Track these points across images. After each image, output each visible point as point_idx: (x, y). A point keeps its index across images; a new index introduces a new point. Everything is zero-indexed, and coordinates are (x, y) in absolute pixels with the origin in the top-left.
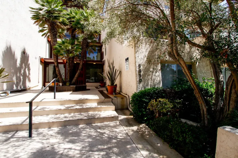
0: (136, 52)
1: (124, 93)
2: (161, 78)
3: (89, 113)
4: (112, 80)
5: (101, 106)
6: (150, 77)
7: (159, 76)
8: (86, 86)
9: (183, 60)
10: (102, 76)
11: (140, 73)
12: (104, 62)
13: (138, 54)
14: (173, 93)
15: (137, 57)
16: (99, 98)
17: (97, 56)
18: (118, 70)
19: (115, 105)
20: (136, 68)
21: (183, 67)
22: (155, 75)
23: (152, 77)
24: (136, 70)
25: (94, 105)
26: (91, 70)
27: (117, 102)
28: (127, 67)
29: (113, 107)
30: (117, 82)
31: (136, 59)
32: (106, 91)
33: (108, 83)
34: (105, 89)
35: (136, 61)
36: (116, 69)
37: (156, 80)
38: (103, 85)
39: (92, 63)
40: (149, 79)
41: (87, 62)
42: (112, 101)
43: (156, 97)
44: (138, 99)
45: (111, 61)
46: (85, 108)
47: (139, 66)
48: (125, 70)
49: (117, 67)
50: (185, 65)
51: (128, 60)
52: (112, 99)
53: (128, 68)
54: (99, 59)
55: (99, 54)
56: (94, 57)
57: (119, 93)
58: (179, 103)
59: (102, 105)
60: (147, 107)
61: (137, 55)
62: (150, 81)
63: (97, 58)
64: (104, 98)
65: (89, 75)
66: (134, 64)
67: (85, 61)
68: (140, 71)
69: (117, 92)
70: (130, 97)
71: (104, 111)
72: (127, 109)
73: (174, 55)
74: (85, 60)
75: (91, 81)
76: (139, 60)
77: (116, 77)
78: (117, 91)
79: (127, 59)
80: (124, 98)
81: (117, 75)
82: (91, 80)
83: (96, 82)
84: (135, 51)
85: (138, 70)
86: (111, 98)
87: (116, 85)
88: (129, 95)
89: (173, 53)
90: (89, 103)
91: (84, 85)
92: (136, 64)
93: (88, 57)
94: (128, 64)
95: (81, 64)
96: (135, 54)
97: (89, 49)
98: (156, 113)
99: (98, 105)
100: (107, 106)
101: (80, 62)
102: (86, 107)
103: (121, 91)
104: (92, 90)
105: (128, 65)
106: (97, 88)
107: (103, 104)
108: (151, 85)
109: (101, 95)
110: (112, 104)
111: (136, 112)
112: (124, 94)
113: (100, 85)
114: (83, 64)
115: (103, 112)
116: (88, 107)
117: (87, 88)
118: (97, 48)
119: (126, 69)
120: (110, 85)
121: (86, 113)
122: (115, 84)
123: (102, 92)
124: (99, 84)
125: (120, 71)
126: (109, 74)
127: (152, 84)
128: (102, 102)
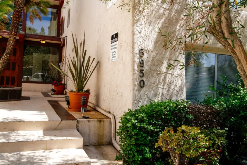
0: (135, 22)
1: (104, 109)
2: (185, 81)
3: (22, 153)
4: (81, 80)
5: (53, 138)
6: (163, 77)
7: (180, 76)
8: (20, 91)
9: (239, 44)
10: (58, 71)
11: (141, 68)
12: (64, 40)
13: (141, 27)
14: (209, 113)
15: (136, 33)
16: (48, 120)
17: (49, 28)
18: (94, 59)
19: (83, 136)
20: (134, 57)
21: (238, 59)
22: (172, 74)
23: (165, 78)
24: (134, 61)
25: (36, 134)
26: (35, 55)
27: (89, 128)
28: (113, 52)
29: (80, 141)
30: (90, 85)
31: (135, 37)
32: (66, 103)
33: (71, 85)
34: (64, 99)
35: (135, 41)
36: (90, 57)
37: (175, 84)
38: (60, 89)
39: (39, 40)
40: (159, 82)
41: (27, 39)
42: (77, 126)
43: (176, 122)
44: (137, 124)
45: (80, 40)
46: (14, 141)
47: (140, 52)
48: (109, 59)
49: (91, 52)
50: (243, 55)
51: (116, 39)
52: (78, 121)
53: (116, 55)
54: (54, 34)
55: (55, 23)
56: (43, 29)
57: (95, 110)
58: (222, 135)
59: (55, 136)
60: (155, 144)
61: (137, 29)
62: (161, 87)
63: (50, 31)
64: (59, 119)
65: (31, 67)
66: (130, 49)
67: (21, 34)
68: (141, 64)
69: (90, 107)
70: (118, 120)
71: (58, 149)
72: (110, 144)
73: (222, 32)
74: (21, 32)
75: (35, 80)
76: (141, 40)
77: (89, 74)
78: (89, 104)
79: (115, 37)
80: (103, 121)
81: (91, 69)
82: (34, 77)
83: (44, 82)
84: (133, 20)
85: (137, 60)
86: (75, 119)
87: (88, 91)
88: (115, 114)
89: (221, 28)
90: (24, 130)
91: (15, 88)
92: (133, 49)
93: (30, 29)
94: (117, 46)
95: (11, 41)
96: (133, 26)
97: (31, 10)
98: (175, 157)
99: (45, 135)
100: (65, 138)
101: (8, 36)
102: (17, 139)
103: (97, 104)
104: (36, 98)
105: (116, 50)
106: (46, 95)
107: (57, 132)
108: (162, 94)
109: (53, 112)
110: (78, 133)
111: (129, 154)
112: (105, 111)
113: (52, 90)
114: (17, 42)
115: (55, 151)
116: (21, 139)
117: (24, 94)
118: (50, 10)
119: (111, 58)
120: (74, 90)
121: (15, 153)
122: (85, 89)
123: (55, 105)
124: (51, 87)
125: (98, 62)
126: (75, 66)
127: (165, 92)
128: (55, 129)
